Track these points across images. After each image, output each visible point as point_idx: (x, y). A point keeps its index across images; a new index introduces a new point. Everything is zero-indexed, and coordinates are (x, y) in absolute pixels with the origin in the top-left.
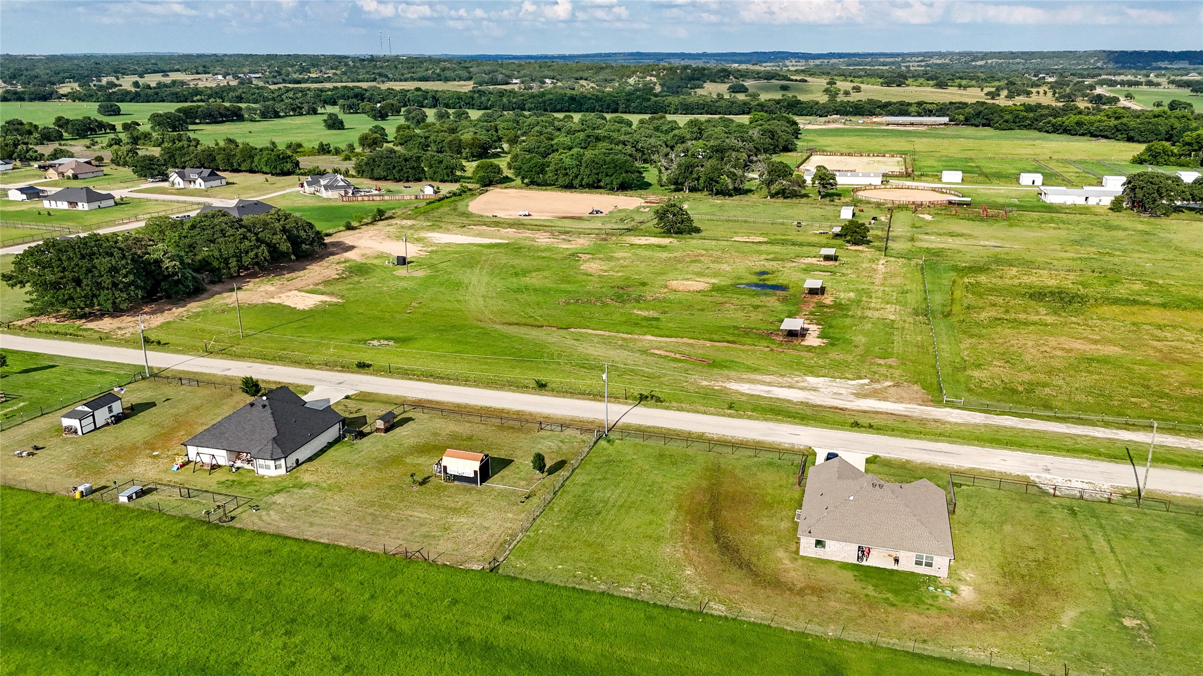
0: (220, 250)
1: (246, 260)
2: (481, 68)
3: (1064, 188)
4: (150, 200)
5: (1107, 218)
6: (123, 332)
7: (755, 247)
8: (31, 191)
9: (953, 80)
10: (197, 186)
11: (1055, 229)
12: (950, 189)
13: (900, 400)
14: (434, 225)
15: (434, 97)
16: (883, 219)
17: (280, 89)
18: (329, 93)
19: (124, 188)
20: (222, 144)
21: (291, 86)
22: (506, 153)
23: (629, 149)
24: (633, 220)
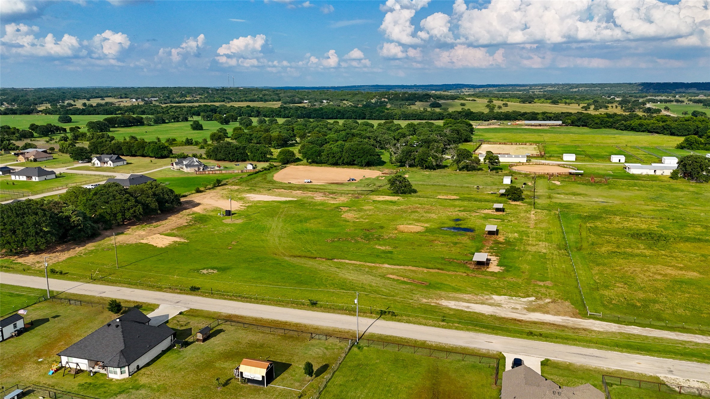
0: (111, 209)
1: (128, 215)
2: (286, 94)
3: (640, 165)
4: (78, 174)
5: (669, 183)
6: (40, 265)
7: (451, 202)
8: (5, 170)
9: (561, 99)
10: (109, 165)
11: (638, 190)
12: (570, 165)
13: (557, 313)
14: (251, 189)
15: (257, 111)
16: (530, 184)
17: (167, 107)
18: (196, 109)
19: (64, 167)
20: (128, 139)
21: (174, 105)
22: (299, 144)
23: (372, 141)
24: (375, 185)
